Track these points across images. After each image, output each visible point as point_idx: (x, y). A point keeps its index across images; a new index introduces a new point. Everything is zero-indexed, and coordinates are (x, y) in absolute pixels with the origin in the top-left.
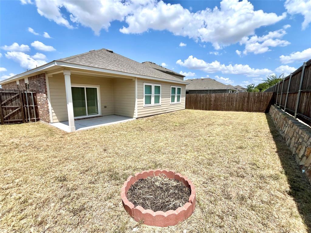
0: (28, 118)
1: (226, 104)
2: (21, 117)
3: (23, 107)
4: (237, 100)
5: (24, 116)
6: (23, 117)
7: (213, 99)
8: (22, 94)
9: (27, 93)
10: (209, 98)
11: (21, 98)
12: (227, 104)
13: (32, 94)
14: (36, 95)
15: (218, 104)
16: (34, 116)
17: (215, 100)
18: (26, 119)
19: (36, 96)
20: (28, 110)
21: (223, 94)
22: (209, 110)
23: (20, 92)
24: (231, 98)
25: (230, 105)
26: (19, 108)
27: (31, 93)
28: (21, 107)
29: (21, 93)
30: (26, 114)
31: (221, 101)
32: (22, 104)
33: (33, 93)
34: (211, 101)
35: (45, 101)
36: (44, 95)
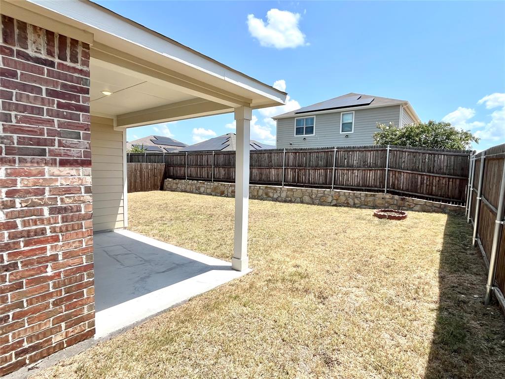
35: (75, 210)
36: (47, 176)
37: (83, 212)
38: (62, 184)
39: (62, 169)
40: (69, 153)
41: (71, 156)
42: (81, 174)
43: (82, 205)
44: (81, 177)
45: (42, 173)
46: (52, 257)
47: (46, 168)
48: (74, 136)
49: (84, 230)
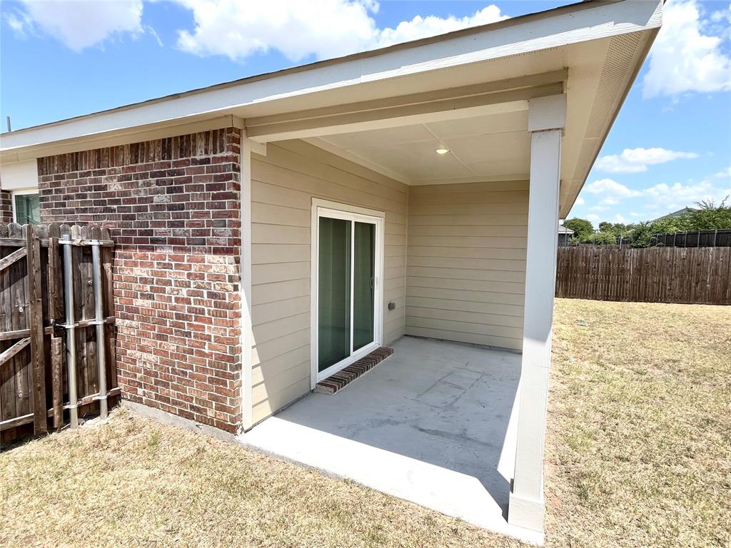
0: (66, 398)
1: (677, 282)
2: (26, 399)
3: (40, 339)
4: (716, 270)
5: (42, 397)
6: (36, 396)
7: (631, 266)
8: (44, 250)
9: (73, 247)
10: (616, 262)
11: (38, 277)
12: (682, 282)
13: (96, 252)
14: (114, 255)
15: (649, 281)
16: (95, 381)
17: (638, 270)
18: (55, 410)
19: (113, 262)
20: (67, 351)
21: (669, 248)
22: (618, 299)
23: (31, 240)
24: (695, 265)
25: (693, 284)
26: (21, 345)
27: (90, 247)
28: (33, 334)
29: (36, 247)
30: (56, 377)
31: (661, 273)
32: (39, 316)
33: (101, 247)
34: (622, 271)
35: (221, 297)
36: (206, 264)
37: (227, 301)
38: (214, 271)
39: (215, 256)
40: (218, 241)
41: (220, 245)
42: (227, 262)
43: (227, 294)
44: (227, 265)
45: (203, 260)
46: (207, 337)
47: (206, 255)
48: (222, 224)
49: (228, 319)
